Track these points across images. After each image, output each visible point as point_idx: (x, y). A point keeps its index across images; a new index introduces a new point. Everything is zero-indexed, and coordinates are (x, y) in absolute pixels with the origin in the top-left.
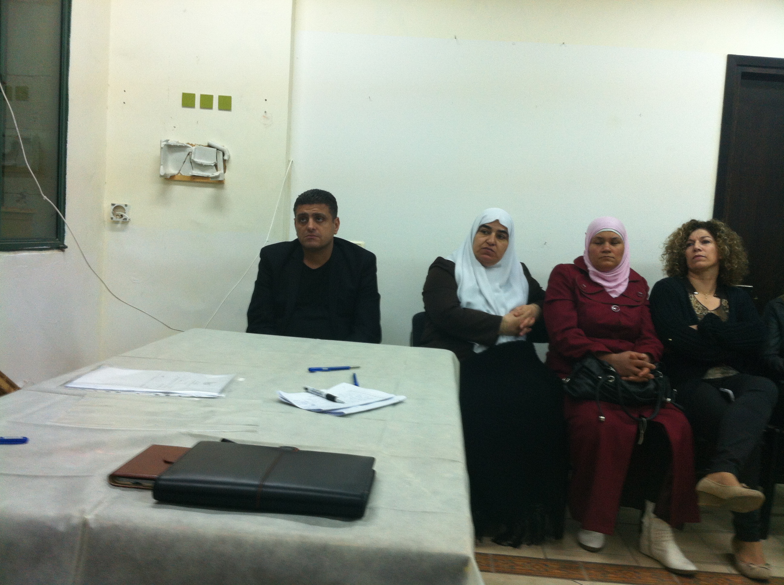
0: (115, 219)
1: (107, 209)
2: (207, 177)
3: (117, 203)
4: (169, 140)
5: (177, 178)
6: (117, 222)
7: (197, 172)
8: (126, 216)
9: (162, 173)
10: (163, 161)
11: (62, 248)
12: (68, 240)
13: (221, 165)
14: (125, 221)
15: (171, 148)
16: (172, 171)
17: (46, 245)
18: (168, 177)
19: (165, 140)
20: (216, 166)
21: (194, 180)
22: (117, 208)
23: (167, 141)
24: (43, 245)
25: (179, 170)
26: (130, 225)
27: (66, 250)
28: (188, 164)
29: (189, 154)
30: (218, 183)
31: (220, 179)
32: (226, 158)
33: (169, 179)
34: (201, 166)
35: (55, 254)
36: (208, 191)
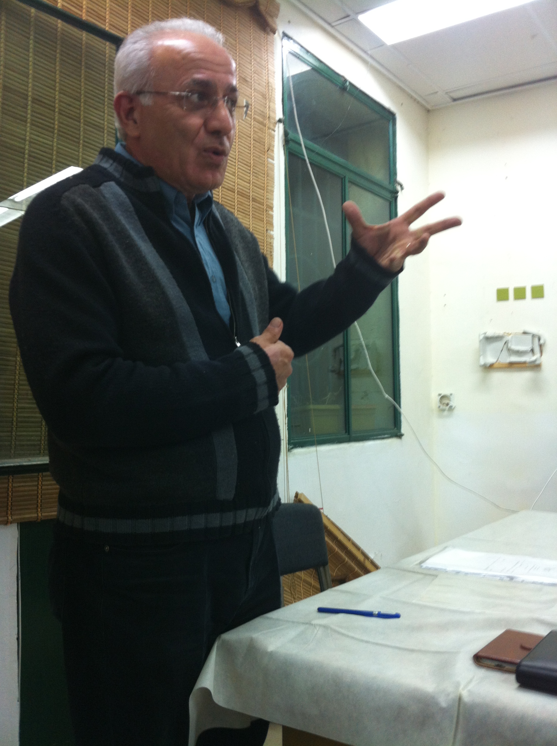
0: (442, 407)
1: (435, 399)
2: (525, 363)
3: (443, 393)
4: (486, 333)
5: (495, 366)
6: (443, 410)
7: (514, 359)
8: (451, 404)
9: (482, 362)
10: (482, 352)
11: (399, 436)
12: (404, 429)
13: (537, 349)
14: (451, 409)
15: (489, 339)
16: (490, 359)
17: (387, 434)
18: (488, 365)
19: (483, 332)
20: (532, 351)
21: (512, 366)
22: (443, 397)
23: (485, 333)
24: (385, 434)
25: (497, 358)
26: (455, 412)
27: (403, 437)
28: (505, 352)
29: (506, 343)
30: (535, 367)
31: (537, 362)
32: (542, 342)
33: (489, 368)
34: (518, 353)
35: (394, 441)
36: (526, 375)
